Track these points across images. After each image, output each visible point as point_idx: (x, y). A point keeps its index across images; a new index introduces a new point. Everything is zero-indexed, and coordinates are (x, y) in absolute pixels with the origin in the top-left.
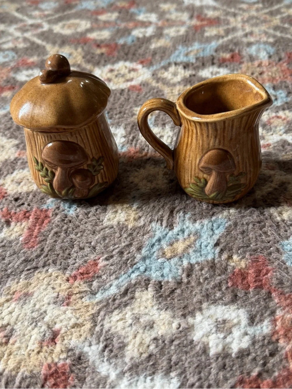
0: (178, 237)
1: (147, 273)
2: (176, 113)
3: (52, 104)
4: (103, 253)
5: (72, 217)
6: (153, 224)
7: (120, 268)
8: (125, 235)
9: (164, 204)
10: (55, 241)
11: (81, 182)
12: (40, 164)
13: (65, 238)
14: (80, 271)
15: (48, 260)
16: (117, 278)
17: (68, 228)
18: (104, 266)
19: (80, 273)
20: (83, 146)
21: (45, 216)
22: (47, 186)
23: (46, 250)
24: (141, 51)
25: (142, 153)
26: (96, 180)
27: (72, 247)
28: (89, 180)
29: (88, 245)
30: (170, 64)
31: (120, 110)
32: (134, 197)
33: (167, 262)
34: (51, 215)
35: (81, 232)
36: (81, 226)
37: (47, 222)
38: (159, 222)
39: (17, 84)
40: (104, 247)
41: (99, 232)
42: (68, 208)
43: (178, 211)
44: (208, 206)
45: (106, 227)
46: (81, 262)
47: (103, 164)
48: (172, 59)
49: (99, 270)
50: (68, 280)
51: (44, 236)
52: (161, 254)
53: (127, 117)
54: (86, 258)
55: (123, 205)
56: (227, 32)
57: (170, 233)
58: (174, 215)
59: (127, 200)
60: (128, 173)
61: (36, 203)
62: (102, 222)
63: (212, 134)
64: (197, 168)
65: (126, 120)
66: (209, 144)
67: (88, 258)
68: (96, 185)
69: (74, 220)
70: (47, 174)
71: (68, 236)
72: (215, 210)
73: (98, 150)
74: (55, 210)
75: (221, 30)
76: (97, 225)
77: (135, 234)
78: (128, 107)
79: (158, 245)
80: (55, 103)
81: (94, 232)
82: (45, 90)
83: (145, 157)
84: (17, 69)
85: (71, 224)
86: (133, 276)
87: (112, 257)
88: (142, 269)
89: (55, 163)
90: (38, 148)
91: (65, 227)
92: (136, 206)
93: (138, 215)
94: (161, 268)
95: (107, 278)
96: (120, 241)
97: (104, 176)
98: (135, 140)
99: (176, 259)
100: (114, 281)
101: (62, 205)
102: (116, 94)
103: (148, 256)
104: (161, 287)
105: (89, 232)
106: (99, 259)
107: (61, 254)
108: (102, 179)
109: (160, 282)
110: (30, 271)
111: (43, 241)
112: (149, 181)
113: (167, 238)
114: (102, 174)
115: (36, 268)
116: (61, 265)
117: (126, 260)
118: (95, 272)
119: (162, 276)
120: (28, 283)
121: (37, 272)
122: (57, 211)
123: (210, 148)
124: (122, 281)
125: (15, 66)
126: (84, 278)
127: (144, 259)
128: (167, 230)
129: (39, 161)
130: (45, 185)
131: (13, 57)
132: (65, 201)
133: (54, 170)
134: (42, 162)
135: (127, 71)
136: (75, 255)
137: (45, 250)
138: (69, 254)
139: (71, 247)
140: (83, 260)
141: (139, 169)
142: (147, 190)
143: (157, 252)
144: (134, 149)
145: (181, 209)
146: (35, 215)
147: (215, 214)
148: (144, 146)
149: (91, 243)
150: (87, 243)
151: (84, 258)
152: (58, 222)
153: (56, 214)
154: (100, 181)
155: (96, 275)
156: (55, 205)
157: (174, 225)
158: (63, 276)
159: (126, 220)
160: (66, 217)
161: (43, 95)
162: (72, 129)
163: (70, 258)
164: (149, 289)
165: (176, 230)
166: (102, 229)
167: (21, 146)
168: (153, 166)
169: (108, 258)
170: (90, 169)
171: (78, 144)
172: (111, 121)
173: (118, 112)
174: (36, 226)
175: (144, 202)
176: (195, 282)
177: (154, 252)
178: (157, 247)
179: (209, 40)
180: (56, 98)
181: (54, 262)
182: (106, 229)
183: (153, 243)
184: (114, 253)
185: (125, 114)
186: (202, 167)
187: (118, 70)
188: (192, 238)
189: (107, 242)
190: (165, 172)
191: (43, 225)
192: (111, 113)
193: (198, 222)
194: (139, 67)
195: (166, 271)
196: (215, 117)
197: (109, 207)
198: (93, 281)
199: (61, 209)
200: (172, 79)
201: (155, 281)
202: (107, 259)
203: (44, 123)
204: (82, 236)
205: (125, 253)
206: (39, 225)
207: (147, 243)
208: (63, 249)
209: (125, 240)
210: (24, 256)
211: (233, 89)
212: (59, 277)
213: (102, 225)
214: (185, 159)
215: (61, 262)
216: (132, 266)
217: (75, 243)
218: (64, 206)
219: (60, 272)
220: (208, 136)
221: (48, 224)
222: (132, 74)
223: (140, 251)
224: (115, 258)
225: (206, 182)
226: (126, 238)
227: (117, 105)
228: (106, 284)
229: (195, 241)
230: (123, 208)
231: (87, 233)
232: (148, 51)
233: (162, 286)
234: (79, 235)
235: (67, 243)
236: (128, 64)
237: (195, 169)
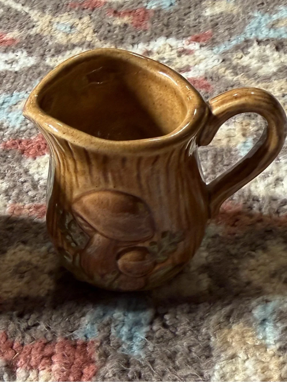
5: (140, 364)
32: (263, 321)
42: (127, 339)
48: (249, 33)
60: (235, 261)
74: (101, 344)
122: (106, 346)
135: (174, 54)
141: (255, 251)
153: (107, 355)
156: (99, 331)
168: (283, 247)
187: (158, 53)
199: (113, 341)
200: (260, 68)
232: (201, 20)
236: (172, 41)
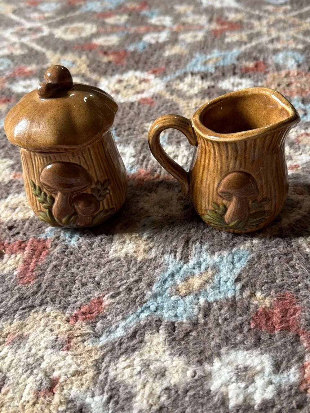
0: (194, 271)
1: (158, 313)
2: (191, 131)
3: (51, 121)
4: (108, 289)
5: (73, 248)
6: (166, 256)
7: (128, 307)
8: (134, 269)
9: (178, 233)
10: (55, 276)
11: (84, 208)
12: (37, 188)
13: (65, 272)
14: (82, 310)
15: (46, 297)
16: (124, 319)
17: (69, 261)
18: (110, 305)
19: (82, 312)
20: (86, 168)
21: (43, 247)
22: (46, 213)
23: (44, 286)
24: (153, 59)
25: (153, 175)
26: (101, 206)
27: (74, 282)
28: (93, 206)
29: (91, 280)
30: (185, 74)
31: (129, 126)
32: (144, 225)
33: (181, 300)
34: (49, 246)
35: (84, 265)
36: (84, 258)
37: (45, 253)
38: (173, 254)
39: (13, 96)
40: (110, 282)
41: (104, 265)
42: (69, 237)
43: (194, 242)
44: (228, 236)
45: (112, 260)
46: (83, 300)
47: (109, 187)
48: (189, 68)
49: (104, 309)
50: (68, 321)
51: (41, 270)
52: (174, 290)
53: (137, 134)
54: (89, 295)
55: (131, 235)
56: (251, 38)
57: (185, 266)
58: (190, 246)
59: (137, 229)
60: (138, 198)
61: (33, 232)
62: (108, 254)
63: (231, 155)
64: (215, 193)
65: (136, 137)
66: (228, 166)
67: (91, 295)
68: (101, 212)
69: (76, 251)
70: (46, 200)
71: (69, 270)
72: (236, 240)
73: (103, 173)
74: (54, 240)
75: (244, 36)
76: (102, 258)
77: (145, 267)
78: (139, 123)
79: (171, 280)
80: (55, 120)
81: (99, 266)
82: (44, 106)
83: (157, 180)
84: (12, 79)
85: (72, 256)
86: (143, 316)
87: (119, 294)
88: (153, 308)
89: (55, 187)
90: (36, 170)
91: (66, 259)
92: (147, 236)
93: (148, 246)
94: (174, 307)
95: (113, 319)
96: (128, 275)
97: (110, 201)
98: (146, 160)
99: (191, 297)
100: (120, 322)
101: (62, 235)
102: (125, 108)
103: (159, 293)
104: (174, 329)
105: (92, 266)
106: (104, 296)
107: (61, 291)
108: (108, 205)
109: (173, 323)
110: (25, 311)
111: (41, 275)
112: (161, 207)
113: (181, 273)
114: (107, 199)
115: (32, 307)
116: (60, 303)
117: (134, 298)
118: (99, 312)
119: (176, 316)
120: (23, 324)
121: (33, 311)
122: (56, 241)
123: (230, 171)
124: (130, 322)
125: (11, 75)
126: (86, 318)
127: (155, 296)
128: (182, 263)
129: (37, 185)
130: (43, 212)
131: (9, 65)
132: (66, 229)
133: (53, 195)
134: (41, 186)
135: (137, 81)
136: (77, 291)
137: (42, 286)
138: (70, 291)
139: (72, 283)
140: (86, 297)
141: (150, 193)
142: (159, 218)
143: (170, 288)
144: (144, 170)
145: (197, 239)
146: (31, 245)
147: (236, 245)
148: (156, 167)
149: (94, 278)
150: (90, 278)
151: (87, 295)
152: (58, 254)
153: (56, 245)
154: (106, 207)
155: (100, 315)
156: (55, 234)
157: (189, 257)
158: (63, 316)
159: (135, 252)
160: (67, 248)
161: (41, 111)
162: (73, 149)
163: (71, 296)
164: (161, 331)
165: (192, 263)
166: (107, 262)
167: (17, 167)
168: (166, 190)
169: (114, 295)
170: (94, 194)
171: (80, 166)
172: (119, 138)
173: (127, 128)
174: (32, 258)
175: (156, 231)
176: (213, 323)
177: (167, 288)
178: (170, 282)
179: (230, 47)
180: (57, 115)
181: (53, 300)
182: (113, 262)
183: (165, 278)
184: (121, 289)
185: (134, 130)
186: (221, 192)
187: (127, 81)
188: (210, 272)
189: (113, 276)
190: (180, 197)
191: (41, 257)
192: (119, 129)
193: (216, 253)
194: (151, 77)
195: (180, 310)
196: (235, 137)
197: (116, 237)
198: (96, 322)
199: (61, 239)
200: (188, 91)
201: (168, 322)
202: (113, 297)
203: (42, 142)
204: (84, 269)
205: (134, 290)
206: (36, 258)
207: (159, 278)
208: (63, 285)
209: (134, 275)
210: (19, 293)
211: (256, 104)
212: (59, 317)
213: (108, 257)
214: (201, 183)
215: (61, 300)
216: (141, 304)
217: (76, 278)
218: (65, 236)
219: (60, 312)
220: (227, 157)
221: (46, 256)
222: (143, 86)
223: (151, 287)
224: (122, 295)
225: (226, 209)
226: (135, 272)
227: (126, 121)
228: (111, 326)
229: (213, 275)
230: (132, 238)
231: (90, 267)
232: (161, 59)
233: (175, 327)
234: (81, 268)
235: (67, 278)
236: (138, 74)
237: (213, 193)
